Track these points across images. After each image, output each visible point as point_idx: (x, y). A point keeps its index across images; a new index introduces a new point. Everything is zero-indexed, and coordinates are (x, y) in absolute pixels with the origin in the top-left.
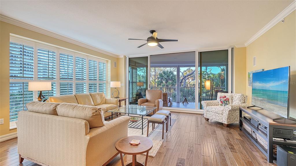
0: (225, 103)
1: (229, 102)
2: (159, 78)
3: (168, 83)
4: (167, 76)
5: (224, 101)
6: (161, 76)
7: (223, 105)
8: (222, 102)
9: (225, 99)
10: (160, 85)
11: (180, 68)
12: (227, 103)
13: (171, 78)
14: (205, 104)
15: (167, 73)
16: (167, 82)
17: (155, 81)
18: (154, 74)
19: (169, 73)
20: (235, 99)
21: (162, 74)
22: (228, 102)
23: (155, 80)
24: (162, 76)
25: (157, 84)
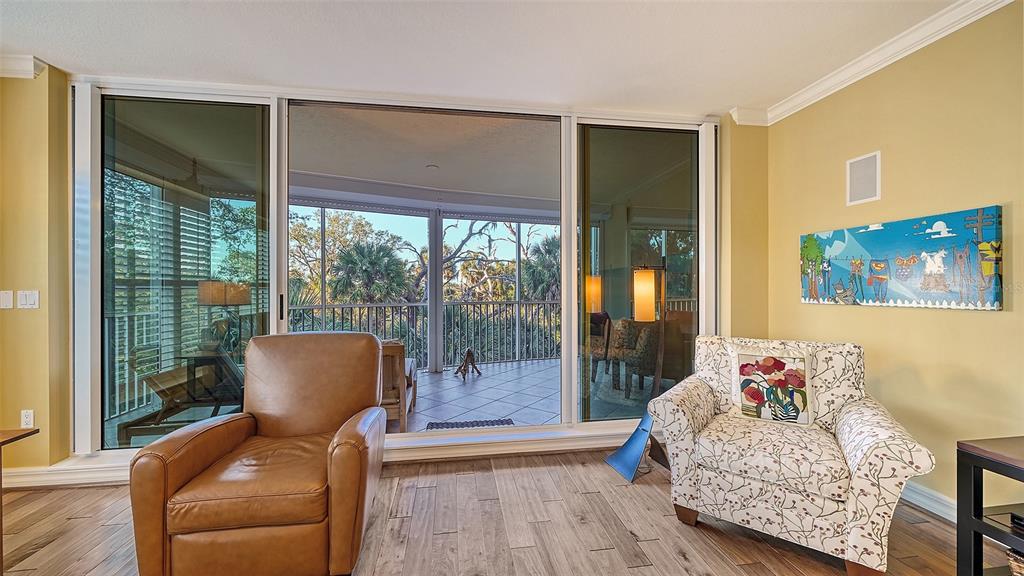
0: (779, 401)
1: (804, 395)
2: (338, 269)
3: (374, 286)
4: (370, 263)
5: (770, 391)
6: (348, 262)
7: (766, 411)
8: (756, 395)
9: (778, 375)
10: (343, 293)
11: (446, 222)
12: (792, 403)
13: (386, 270)
14: (684, 420)
15: (370, 252)
16: (369, 282)
17: (324, 282)
18: (319, 255)
19: (378, 252)
20: (829, 376)
21: (351, 256)
22: (797, 397)
23: (323, 277)
24: (352, 262)
25: (329, 290)
